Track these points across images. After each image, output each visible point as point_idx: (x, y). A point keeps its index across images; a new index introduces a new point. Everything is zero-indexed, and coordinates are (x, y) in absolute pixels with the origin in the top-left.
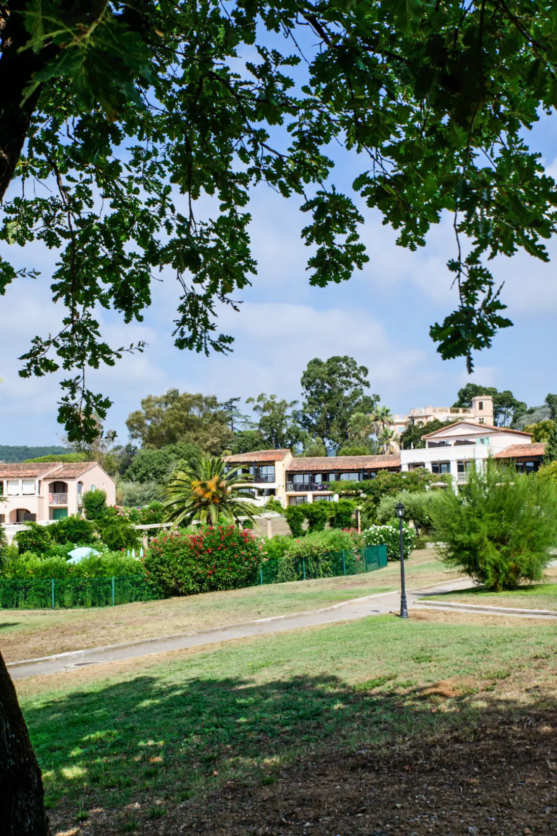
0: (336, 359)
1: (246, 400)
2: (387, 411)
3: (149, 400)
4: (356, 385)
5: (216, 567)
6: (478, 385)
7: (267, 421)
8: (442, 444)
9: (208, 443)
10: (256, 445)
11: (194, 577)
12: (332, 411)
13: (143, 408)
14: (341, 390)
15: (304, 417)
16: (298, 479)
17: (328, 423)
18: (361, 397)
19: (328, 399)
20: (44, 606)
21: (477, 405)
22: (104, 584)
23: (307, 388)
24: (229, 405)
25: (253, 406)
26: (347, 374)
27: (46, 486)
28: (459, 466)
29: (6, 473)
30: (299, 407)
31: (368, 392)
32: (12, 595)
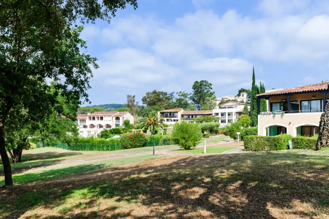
0: (203, 81)
1: (176, 93)
2: (215, 97)
3: (148, 93)
4: (208, 89)
5: (135, 142)
6: (244, 89)
7: (178, 100)
8: (225, 108)
9: (164, 106)
10: (175, 106)
11: (130, 145)
12: (200, 96)
13: (147, 95)
14: (204, 90)
15: (193, 98)
16: (185, 117)
17: (200, 99)
18: (209, 92)
19: (200, 93)
20: (99, 150)
21: (242, 95)
22: (114, 145)
23: (194, 89)
24: (171, 94)
25: (178, 95)
26: (206, 86)
27: (114, 118)
28: (228, 114)
29: (104, 114)
30: (192, 95)
31: (211, 91)
32: (92, 147)
